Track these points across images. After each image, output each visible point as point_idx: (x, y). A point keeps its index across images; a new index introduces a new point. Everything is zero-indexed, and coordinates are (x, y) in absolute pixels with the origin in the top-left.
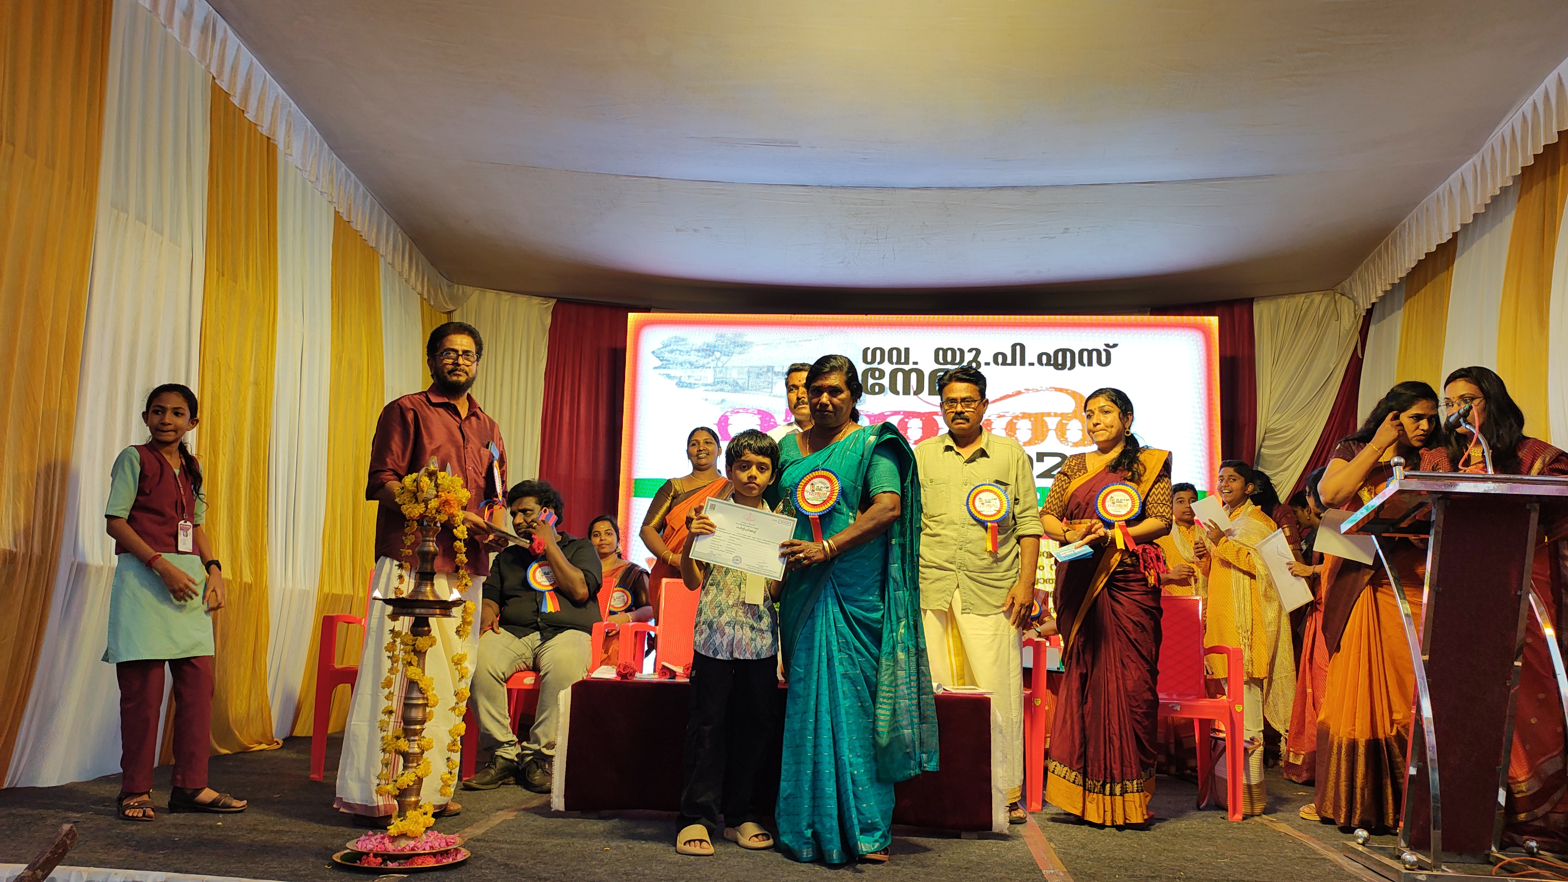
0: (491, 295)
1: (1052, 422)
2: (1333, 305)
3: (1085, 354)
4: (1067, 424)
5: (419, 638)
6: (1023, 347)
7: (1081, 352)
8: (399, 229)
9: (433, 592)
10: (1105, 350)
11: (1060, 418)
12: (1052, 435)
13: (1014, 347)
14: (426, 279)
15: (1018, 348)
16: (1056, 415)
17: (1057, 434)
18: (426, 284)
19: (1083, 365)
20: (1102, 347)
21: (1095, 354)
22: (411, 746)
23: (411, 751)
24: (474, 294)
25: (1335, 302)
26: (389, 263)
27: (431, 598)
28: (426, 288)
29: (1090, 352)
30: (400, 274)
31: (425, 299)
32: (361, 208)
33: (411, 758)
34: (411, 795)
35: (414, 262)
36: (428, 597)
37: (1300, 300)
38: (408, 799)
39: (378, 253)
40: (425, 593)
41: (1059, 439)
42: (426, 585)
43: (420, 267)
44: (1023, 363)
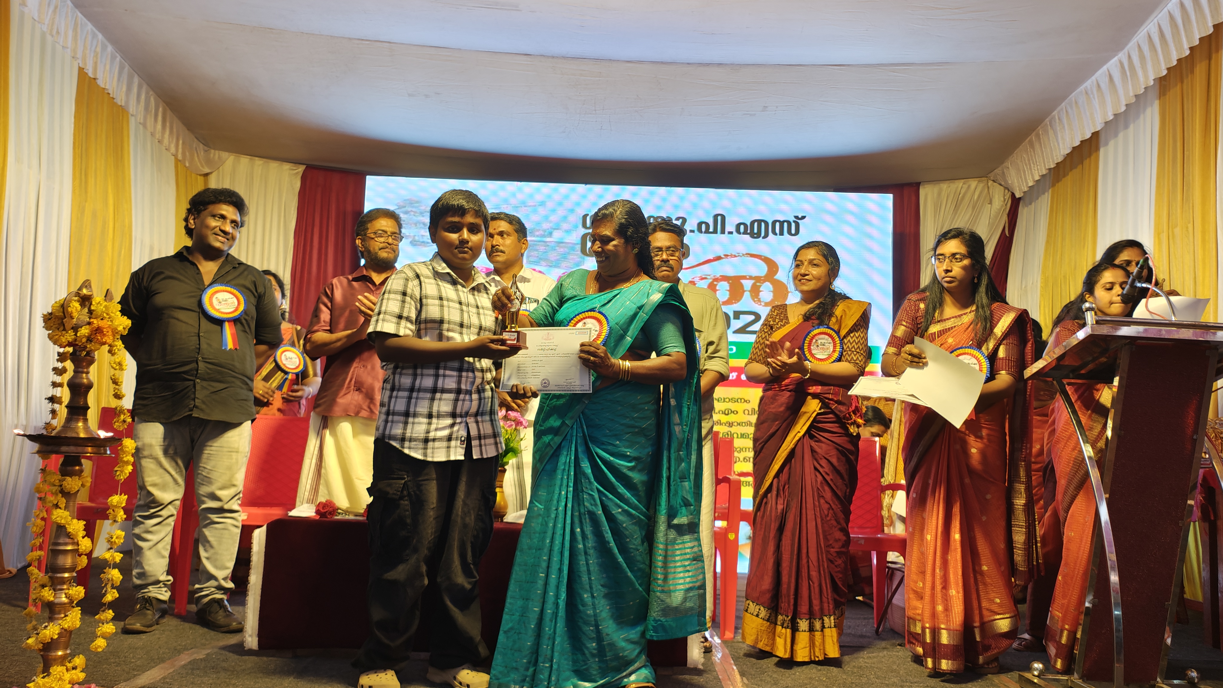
0: (245, 160)
1: (747, 284)
2: (986, 190)
3: (778, 224)
4: (760, 286)
5: (69, 479)
6: (723, 217)
7: (774, 222)
8: (151, 93)
9: (87, 428)
10: (794, 221)
11: (753, 281)
12: (747, 295)
13: (716, 217)
14: (181, 142)
15: (719, 218)
16: (751, 278)
17: (751, 295)
18: (180, 146)
19: (776, 234)
20: (791, 219)
21: (786, 224)
22: (58, 596)
23: (57, 601)
24: (229, 159)
25: (988, 187)
26: (140, 123)
27: (82, 435)
28: (180, 150)
29: (782, 223)
30: (153, 135)
31: (180, 161)
32: (108, 67)
33: (57, 609)
34: (58, 649)
35: (168, 124)
36: (78, 433)
37: (959, 184)
38: (53, 654)
39: (128, 112)
40: (75, 430)
41: (753, 300)
42: (77, 421)
43: (175, 130)
44: (723, 232)
